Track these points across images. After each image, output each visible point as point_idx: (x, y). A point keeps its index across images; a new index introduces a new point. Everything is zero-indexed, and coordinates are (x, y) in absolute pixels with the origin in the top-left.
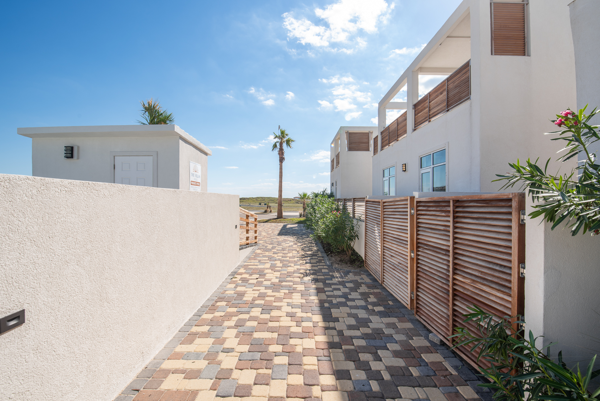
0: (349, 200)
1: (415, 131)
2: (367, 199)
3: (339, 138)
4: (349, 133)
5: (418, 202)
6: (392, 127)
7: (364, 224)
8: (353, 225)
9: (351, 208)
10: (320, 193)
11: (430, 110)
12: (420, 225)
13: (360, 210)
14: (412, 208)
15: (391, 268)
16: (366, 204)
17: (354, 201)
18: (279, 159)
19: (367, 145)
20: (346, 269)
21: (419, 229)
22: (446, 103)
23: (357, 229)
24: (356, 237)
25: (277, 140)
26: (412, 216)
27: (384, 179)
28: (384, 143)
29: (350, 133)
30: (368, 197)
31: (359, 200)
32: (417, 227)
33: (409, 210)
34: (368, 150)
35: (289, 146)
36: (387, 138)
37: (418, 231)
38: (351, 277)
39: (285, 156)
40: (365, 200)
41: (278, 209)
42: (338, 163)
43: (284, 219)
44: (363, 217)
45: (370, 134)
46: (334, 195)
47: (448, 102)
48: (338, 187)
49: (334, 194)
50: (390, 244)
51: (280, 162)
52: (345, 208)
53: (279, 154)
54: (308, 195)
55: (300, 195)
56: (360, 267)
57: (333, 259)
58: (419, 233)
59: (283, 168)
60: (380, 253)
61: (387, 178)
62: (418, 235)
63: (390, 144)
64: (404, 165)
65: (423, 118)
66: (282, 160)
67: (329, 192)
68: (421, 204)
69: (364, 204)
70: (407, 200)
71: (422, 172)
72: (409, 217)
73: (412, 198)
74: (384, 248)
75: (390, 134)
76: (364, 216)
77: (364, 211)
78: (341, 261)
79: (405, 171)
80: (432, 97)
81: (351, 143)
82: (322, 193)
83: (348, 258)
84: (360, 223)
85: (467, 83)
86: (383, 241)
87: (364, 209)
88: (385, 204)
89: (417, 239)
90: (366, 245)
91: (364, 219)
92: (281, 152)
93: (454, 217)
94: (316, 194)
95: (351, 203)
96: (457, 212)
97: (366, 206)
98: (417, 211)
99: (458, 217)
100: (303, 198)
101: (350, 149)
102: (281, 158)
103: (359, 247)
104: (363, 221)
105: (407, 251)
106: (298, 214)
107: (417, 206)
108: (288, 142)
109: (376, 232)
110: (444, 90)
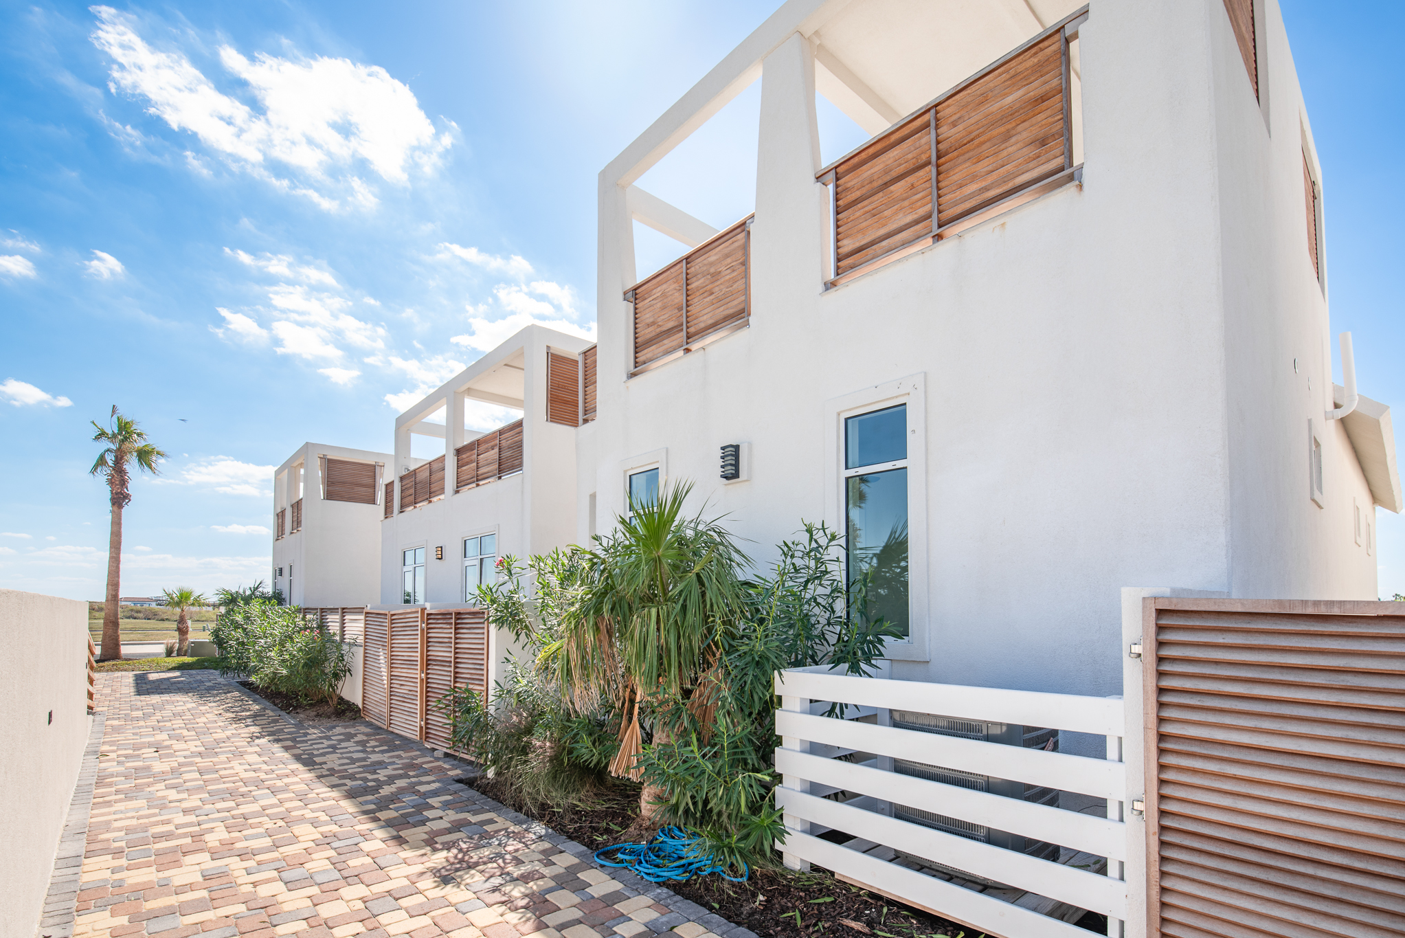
0: (333, 610)
1: (457, 495)
2: (368, 609)
3: (301, 465)
4: (328, 459)
5: (428, 615)
6: (421, 474)
7: (362, 649)
8: (342, 652)
9: (338, 624)
10: (244, 592)
11: (478, 468)
12: (430, 640)
13: (355, 627)
14: (422, 622)
15: (400, 701)
16: (366, 617)
17: (344, 613)
18: (109, 496)
19: (371, 490)
20: (328, 725)
21: (429, 644)
22: (497, 466)
23: (350, 659)
24: (348, 673)
25: (105, 444)
26: (422, 630)
27: (405, 569)
28: (407, 500)
29: (330, 461)
30: (369, 606)
31: (352, 610)
32: (427, 641)
33: (419, 624)
34: (372, 501)
35: (150, 466)
36: (412, 491)
37: (428, 646)
38: (339, 730)
39: (132, 488)
40: (365, 611)
41: (104, 635)
42: (297, 523)
43: (126, 660)
44: (361, 640)
45: (378, 469)
46: (283, 596)
47: (500, 465)
48: (295, 578)
49: (286, 595)
50: (399, 670)
51: (113, 504)
52: (322, 626)
53: (111, 482)
54: (196, 594)
55: (168, 595)
56: (355, 719)
57: (302, 716)
58: (429, 649)
59: (123, 522)
60: (385, 682)
61: (411, 568)
62: (428, 651)
63: (418, 505)
64: (440, 549)
65: (469, 476)
66: (119, 499)
67: (268, 589)
68: (432, 617)
69: (362, 617)
70: (417, 612)
71: (467, 563)
72: (419, 632)
73: (423, 610)
74: (392, 677)
75: (418, 486)
76: (362, 637)
77: (363, 630)
78: (317, 715)
79: (441, 558)
80: (482, 448)
81: (333, 483)
82: (248, 593)
83: (331, 710)
84: (354, 649)
85: (518, 446)
86: (391, 667)
87: (363, 625)
88: (393, 617)
89: (428, 656)
90: (364, 682)
91: (363, 641)
92: (118, 481)
93: (456, 629)
94: (232, 595)
95: (338, 617)
96: (459, 624)
97: (366, 621)
98: (428, 624)
99: (459, 628)
100: (178, 604)
101: (330, 496)
102: (117, 494)
103: (351, 691)
104: (361, 646)
105: (418, 674)
106: (161, 649)
107: (428, 619)
108: (144, 456)
109: (382, 657)
110: (496, 445)
